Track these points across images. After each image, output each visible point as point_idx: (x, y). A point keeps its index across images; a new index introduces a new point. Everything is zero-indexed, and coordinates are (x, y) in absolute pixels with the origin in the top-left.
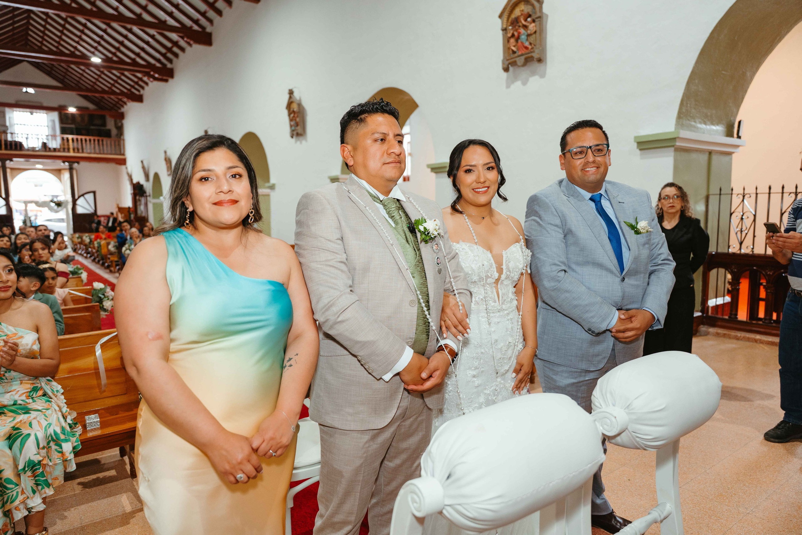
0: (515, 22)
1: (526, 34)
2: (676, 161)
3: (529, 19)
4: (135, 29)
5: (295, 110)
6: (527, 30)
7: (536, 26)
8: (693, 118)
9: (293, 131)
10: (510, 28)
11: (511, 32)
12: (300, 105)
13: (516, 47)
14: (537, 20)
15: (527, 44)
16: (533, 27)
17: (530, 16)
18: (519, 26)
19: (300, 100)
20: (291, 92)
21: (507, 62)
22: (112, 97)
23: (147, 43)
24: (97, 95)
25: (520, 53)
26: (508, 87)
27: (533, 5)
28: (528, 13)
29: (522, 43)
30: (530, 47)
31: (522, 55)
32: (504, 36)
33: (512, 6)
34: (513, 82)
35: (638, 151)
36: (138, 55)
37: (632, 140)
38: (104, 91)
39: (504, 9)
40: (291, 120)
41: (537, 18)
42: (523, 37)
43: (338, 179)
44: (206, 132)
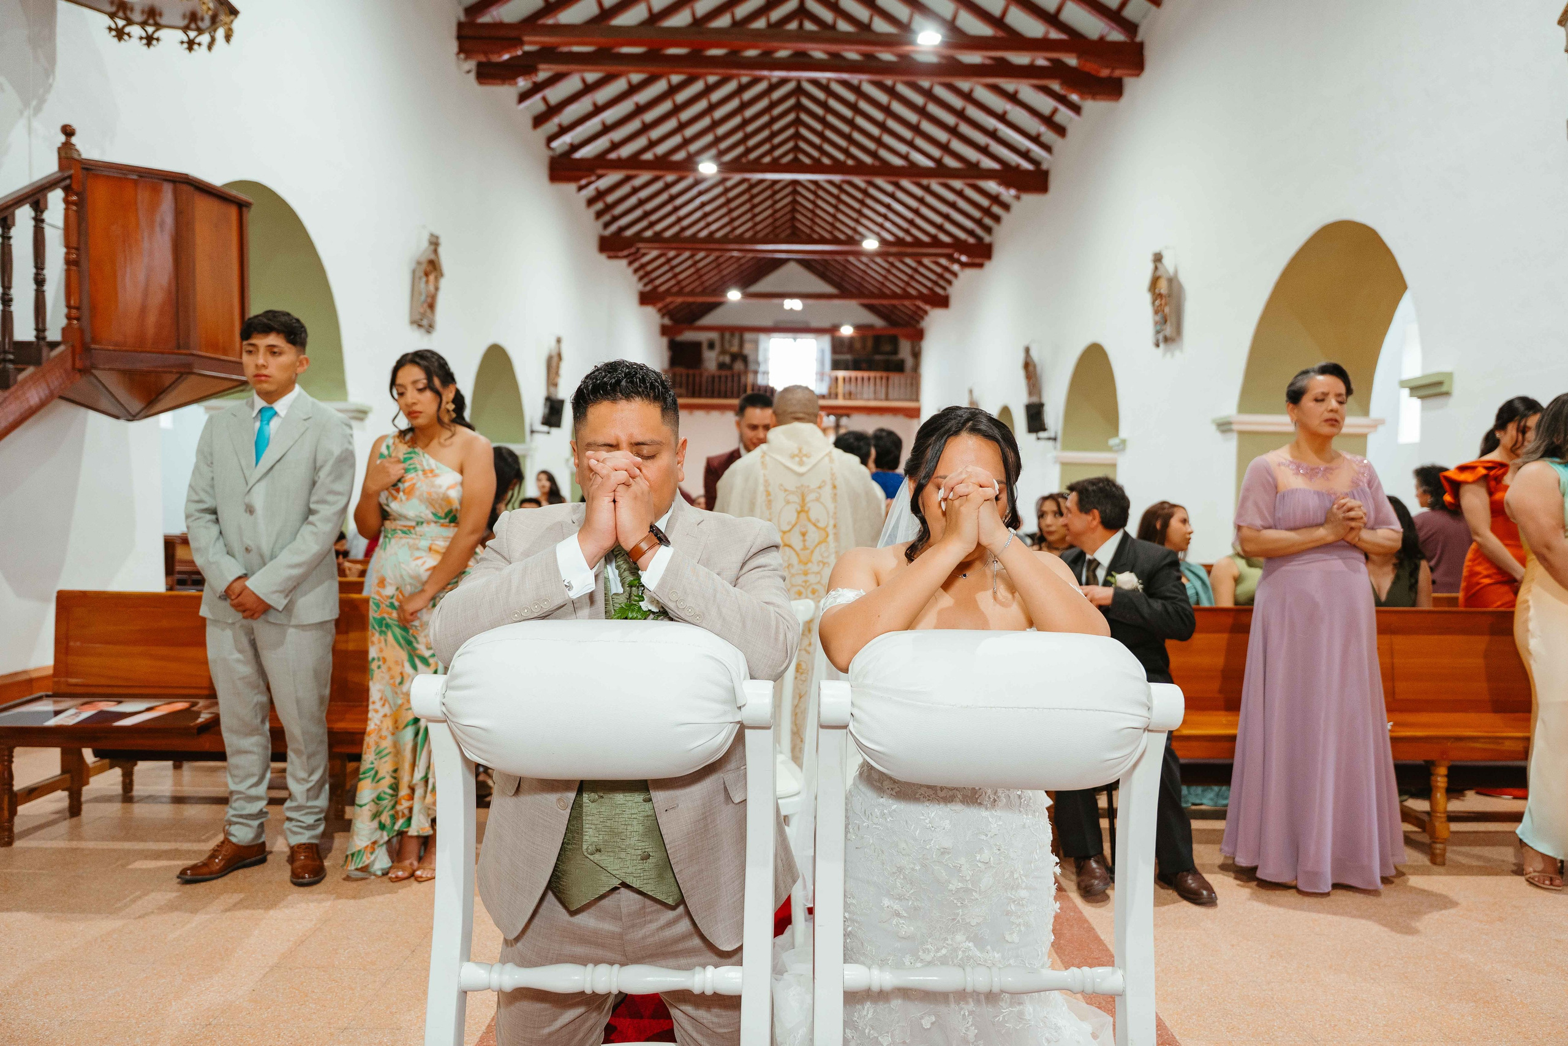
4: (935, 186)
5: (1163, 290)
9: (1159, 333)
12: (1173, 281)
19: (1175, 272)
20: (1158, 258)
22: (907, 303)
23: (953, 205)
24: (885, 302)
36: (940, 228)
38: (895, 295)
40: (1156, 312)
43: (1230, 423)
44: (1027, 350)
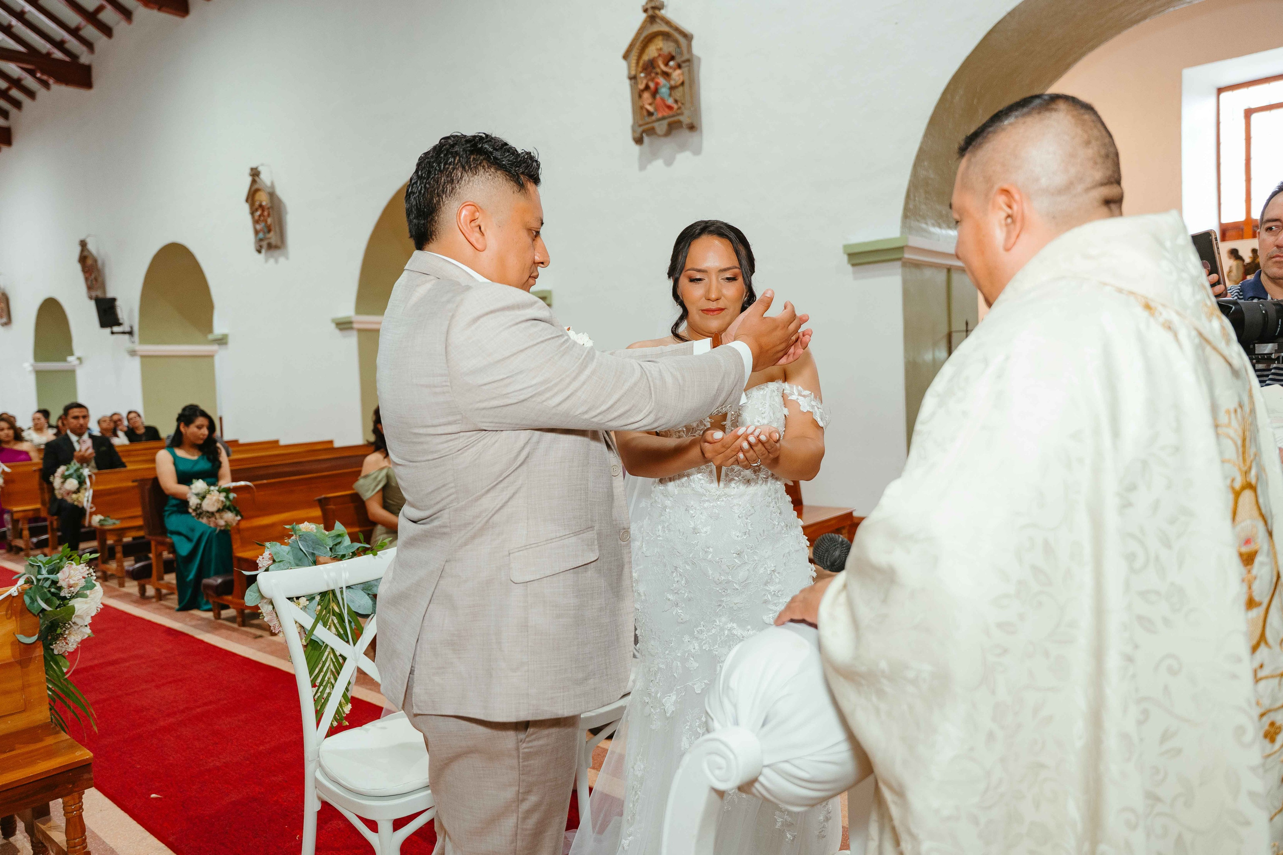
0: (650, 67)
1: (668, 85)
2: (905, 282)
3: (672, 63)
5: (264, 203)
6: (670, 81)
7: (683, 74)
8: (924, 218)
9: (261, 240)
10: (642, 75)
11: (645, 82)
12: (272, 195)
13: (653, 105)
14: (684, 65)
15: (670, 101)
16: (679, 75)
17: (672, 58)
18: (657, 74)
19: (273, 186)
20: (255, 173)
21: (641, 129)
25: (660, 115)
26: (642, 167)
27: (676, 42)
28: (670, 53)
29: (663, 100)
30: (675, 106)
31: (663, 118)
32: (633, 88)
33: (643, 41)
34: (650, 161)
35: (849, 268)
37: (841, 251)
39: (632, 46)
40: (256, 222)
41: (684, 62)
42: (664, 91)
43: (351, 323)
44: (83, 244)
